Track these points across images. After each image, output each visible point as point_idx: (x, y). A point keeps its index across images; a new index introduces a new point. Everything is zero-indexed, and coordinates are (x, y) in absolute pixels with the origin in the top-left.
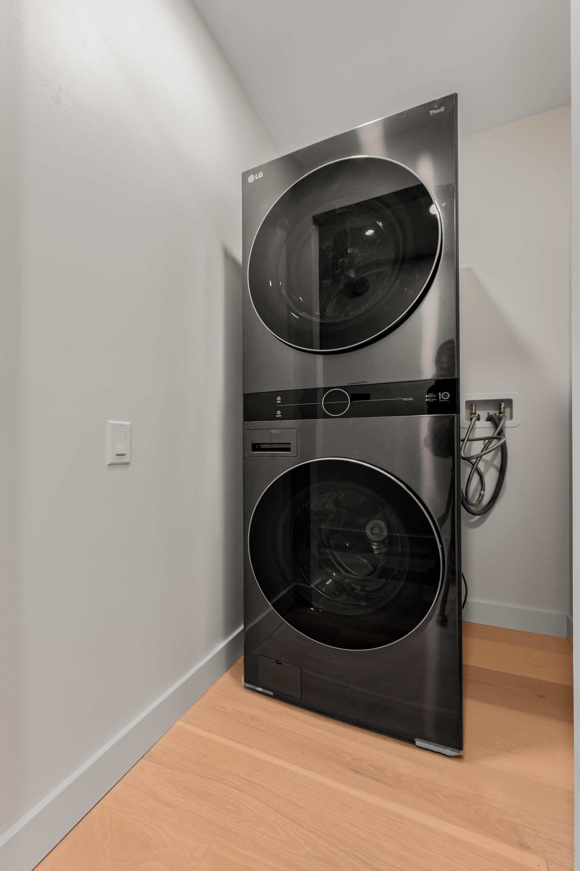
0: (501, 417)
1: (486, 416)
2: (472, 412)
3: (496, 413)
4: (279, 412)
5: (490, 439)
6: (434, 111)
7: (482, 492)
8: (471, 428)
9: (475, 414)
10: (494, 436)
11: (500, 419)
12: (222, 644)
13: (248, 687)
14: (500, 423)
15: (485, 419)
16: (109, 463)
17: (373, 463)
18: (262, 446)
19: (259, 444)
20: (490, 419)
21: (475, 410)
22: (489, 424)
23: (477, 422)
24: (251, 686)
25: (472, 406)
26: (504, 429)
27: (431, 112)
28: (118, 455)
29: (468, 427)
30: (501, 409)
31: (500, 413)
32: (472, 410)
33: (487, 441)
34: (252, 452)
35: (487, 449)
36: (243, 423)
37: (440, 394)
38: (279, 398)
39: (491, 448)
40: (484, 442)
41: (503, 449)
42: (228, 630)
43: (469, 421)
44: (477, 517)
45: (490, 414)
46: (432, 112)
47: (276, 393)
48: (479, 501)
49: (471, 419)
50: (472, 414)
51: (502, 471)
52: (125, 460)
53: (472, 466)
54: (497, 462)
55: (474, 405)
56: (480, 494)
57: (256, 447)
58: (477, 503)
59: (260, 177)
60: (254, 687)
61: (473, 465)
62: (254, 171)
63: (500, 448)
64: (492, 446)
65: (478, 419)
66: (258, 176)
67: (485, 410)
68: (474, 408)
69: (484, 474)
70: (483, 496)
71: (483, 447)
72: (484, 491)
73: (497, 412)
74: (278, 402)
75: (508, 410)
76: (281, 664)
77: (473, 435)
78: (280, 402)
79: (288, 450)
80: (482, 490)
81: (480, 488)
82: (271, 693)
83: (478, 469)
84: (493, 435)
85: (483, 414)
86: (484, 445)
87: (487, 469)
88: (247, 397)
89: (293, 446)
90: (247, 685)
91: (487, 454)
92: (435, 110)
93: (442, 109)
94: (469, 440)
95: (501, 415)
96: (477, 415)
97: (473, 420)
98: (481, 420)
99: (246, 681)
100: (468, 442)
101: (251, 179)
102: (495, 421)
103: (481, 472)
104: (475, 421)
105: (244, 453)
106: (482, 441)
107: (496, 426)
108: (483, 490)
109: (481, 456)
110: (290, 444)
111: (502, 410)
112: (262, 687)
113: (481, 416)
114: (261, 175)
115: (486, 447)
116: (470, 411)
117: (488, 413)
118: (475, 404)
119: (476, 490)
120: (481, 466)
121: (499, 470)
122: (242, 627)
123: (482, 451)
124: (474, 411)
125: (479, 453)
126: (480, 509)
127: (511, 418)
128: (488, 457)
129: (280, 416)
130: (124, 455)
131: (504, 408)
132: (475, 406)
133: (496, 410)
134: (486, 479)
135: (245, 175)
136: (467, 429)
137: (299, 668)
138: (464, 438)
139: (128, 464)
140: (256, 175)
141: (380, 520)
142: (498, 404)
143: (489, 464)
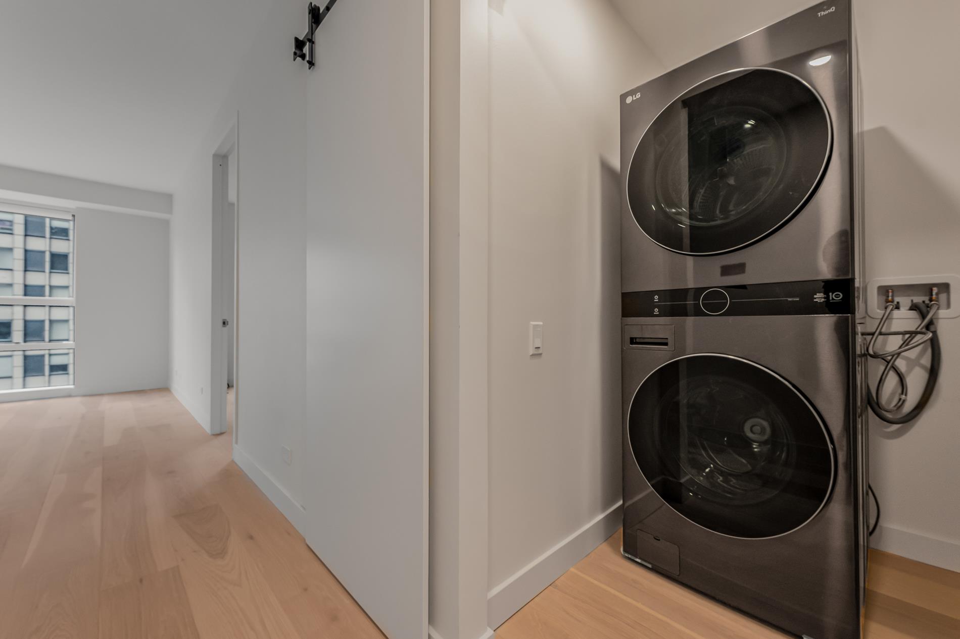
0: (931, 305)
1: (910, 304)
2: (888, 299)
3: (924, 300)
4: (656, 310)
5: (913, 334)
6: (822, 13)
7: (903, 397)
8: (886, 319)
9: (892, 301)
10: (919, 330)
11: (929, 307)
12: (601, 516)
13: (627, 557)
14: (928, 312)
15: (908, 308)
16: (531, 354)
17: (754, 360)
18: (638, 340)
19: (636, 338)
20: (914, 307)
21: (893, 296)
22: (913, 314)
23: (896, 312)
24: (630, 556)
25: (888, 292)
26: (935, 321)
27: (819, 14)
28: (536, 348)
29: (881, 317)
30: (932, 295)
31: (931, 300)
32: (888, 297)
33: (907, 336)
34: (631, 345)
35: (907, 345)
36: (621, 319)
37: (831, 294)
38: (656, 297)
39: (916, 342)
40: (904, 337)
41: (934, 344)
42: (607, 504)
43: (883, 310)
44: (895, 427)
45: (915, 301)
46: (821, 14)
47: (654, 292)
48: (897, 407)
49: (886, 308)
50: (887, 301)
51: (934, 372)
52: (540, 351)
53: (886, 363)
54: (926, 360)
55: (890, 291)
56: (900, 399)
57: (633, 341)
58: (895, 408)
59: (637, 97)
60: (633, 558)
61: (888, 363)
62: (632, 93)
63: (929, 343)
64: (917, 340)
65: (897, 307)
66: (635, 97)
67: (909, 296)
68: (890, 294)
69: (905, 376)
70: (904, 401)
71: (902, 342)
72: (906, 395)
73: (926, 299)
74: (655, 300)
75: (943, 297)
76: (659, 540)
77: (889, 326)
78: (657, 300)
79: (666, 344)
80: (902, 393)
81: (900, 391)
82: (650, 566)
83: (895, 367)
84: (917, 329)
85: (905, 301)
86: (903, 341)
87: (910, 369)
88: (625, 296)
89: (670, 342)
90: (626, 555)
91: (910, 351)
92: (824, 11)
93: (833, 9)
94: (881, 334)
95: (933, 303)
96: (895, 303)
97: (888, 309)
98: (901, 308)
99: (625, 550)
100: (881, 337)
101: (629, 100)
102: (920, 310)
103: (901, 372)
104: (892, 310)
105: (622, 346)
106: (901, 336)
107: (923, 316)
108: (904, 394)
109: (899, 354)
110: (667, 339)
111: (934, 297)
112: (640, 558)
113: (901, 304)
114: (638, 95)
115: (906, 343)
116: (884, 298)
117: (912, 301)
118: (892, 290)
119: (893, 394)
120: (901, 364)
121: (929, 370)
122: (621, 502)
123: (900, 347)
124: (890, 298)
125: (895, 349)
126: (899, 416)
127: (948, 306)
128: (912, 354)
129: (658, 313)
130: (539, 348)
131: (937, 294)
132: (892, 292)
133: (926, 296)
134: (910, 381)
135: (623, 97)
136: (879, 321)
137: (676, 547)
138: (874, 331)
139: (540, 354)
140: (634, 96)
141: (763, 419)
142: (928, 289)
143: (912, 364)
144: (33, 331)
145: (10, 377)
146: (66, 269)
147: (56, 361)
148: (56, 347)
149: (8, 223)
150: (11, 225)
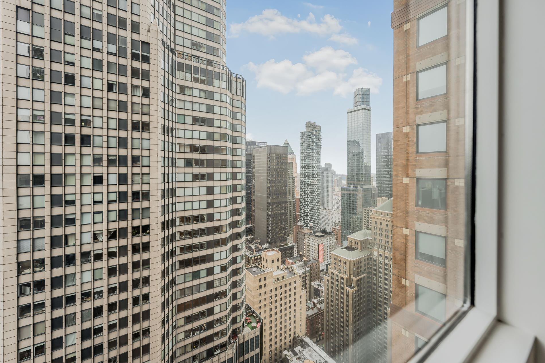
144: (56, 180)
145: (44, 208)
146: (74, 143)
147: (69, 198)
148: (69, 190)
149: (42, 117)
150: (44, 118)
